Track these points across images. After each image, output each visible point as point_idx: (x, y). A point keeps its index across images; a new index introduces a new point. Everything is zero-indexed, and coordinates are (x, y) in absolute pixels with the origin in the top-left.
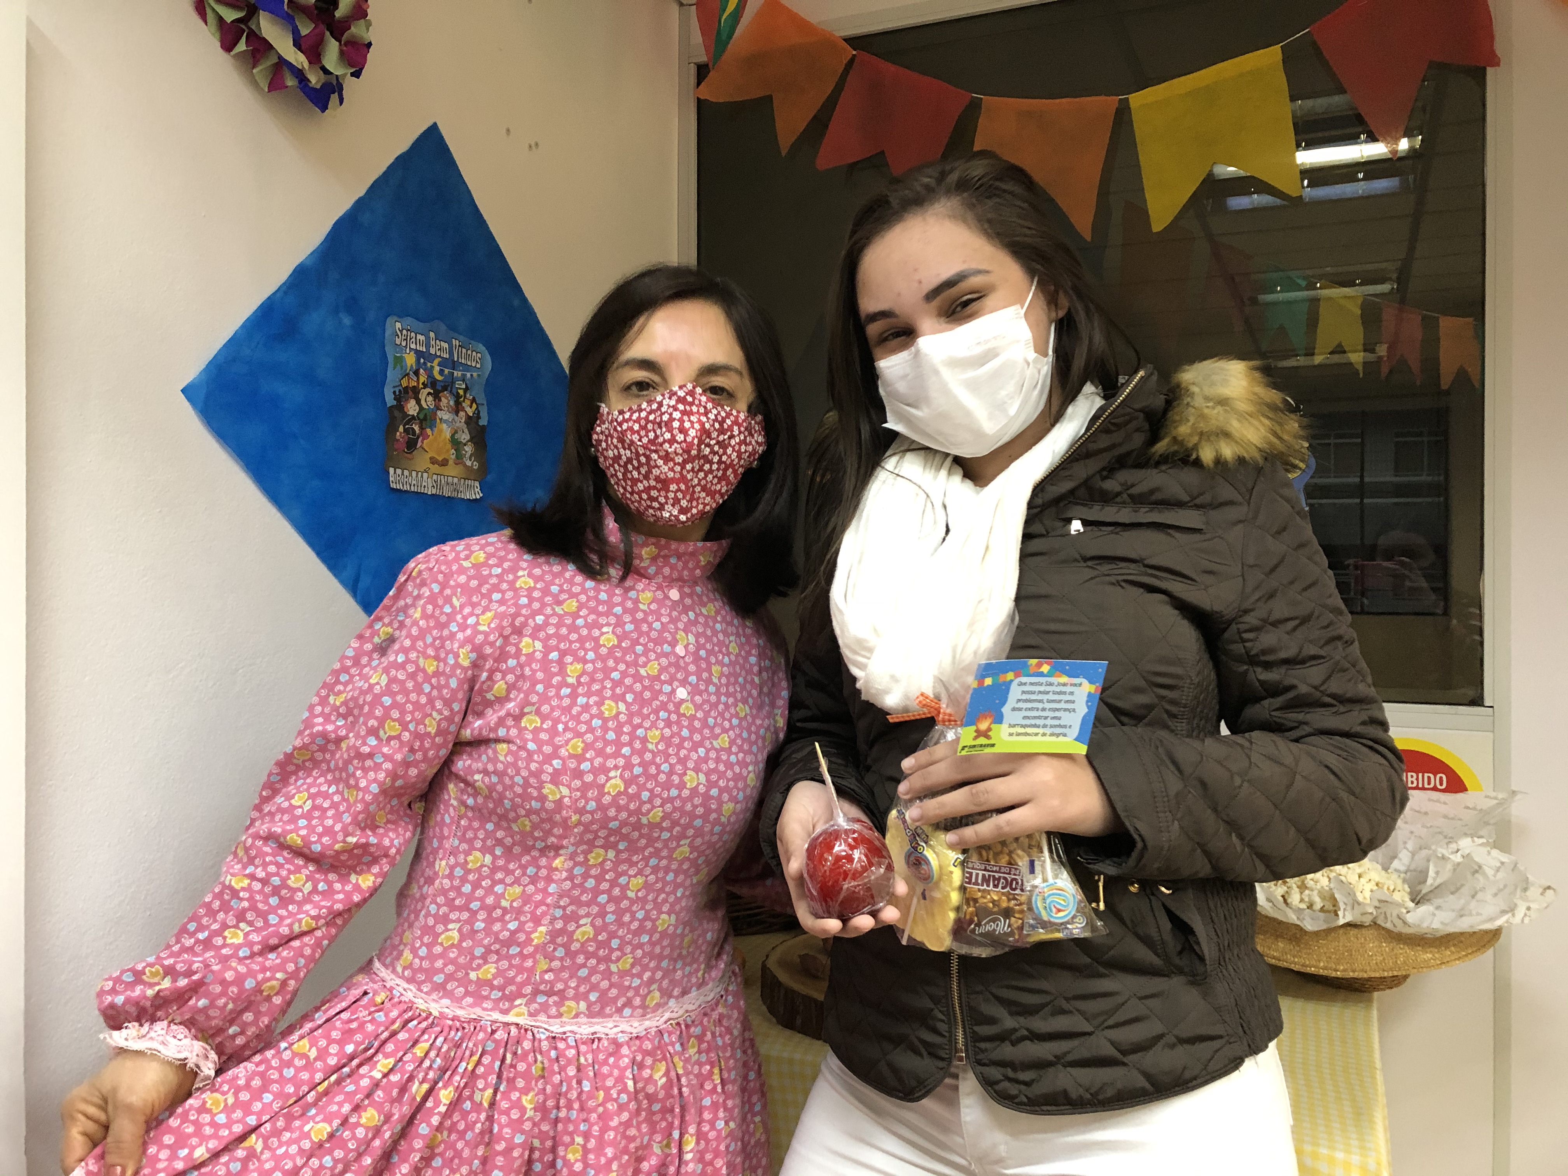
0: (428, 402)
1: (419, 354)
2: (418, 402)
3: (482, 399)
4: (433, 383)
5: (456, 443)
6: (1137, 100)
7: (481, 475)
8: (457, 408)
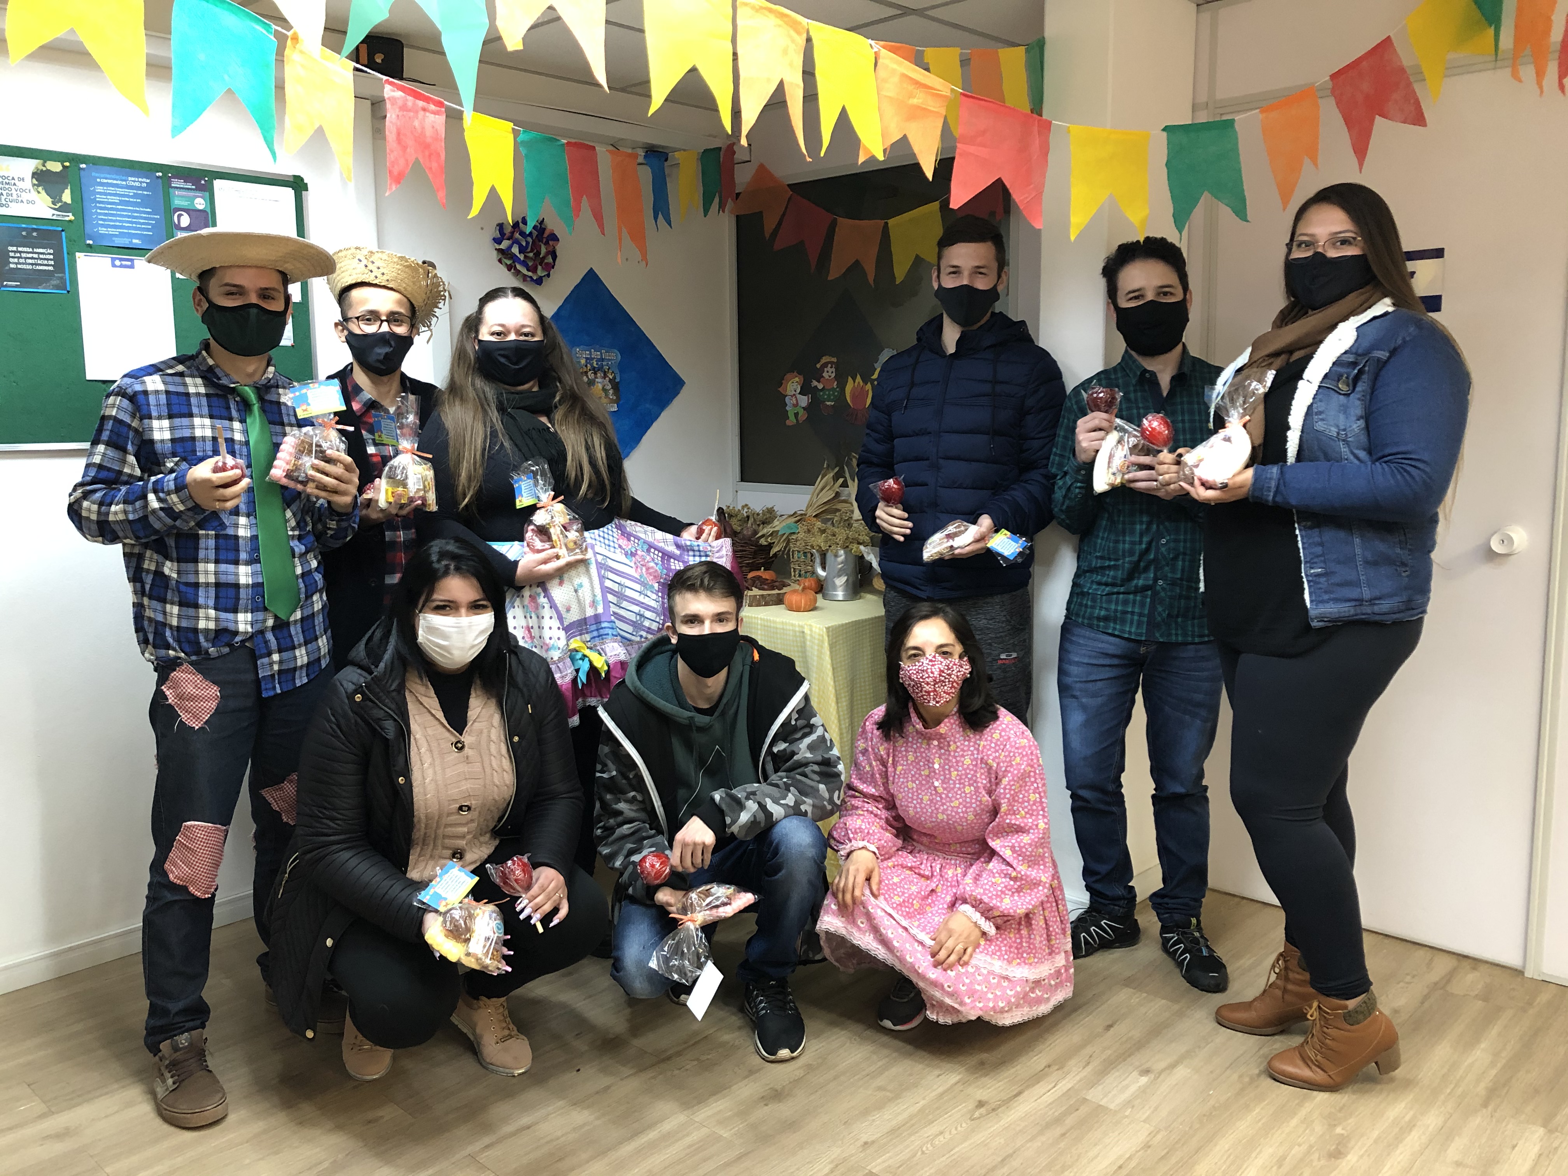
0: (591, 375)
1: (587, 359)
2: (587, 377)
3: (617, 371)
4: (594, 369)
5: (604, 390)
6: (891, 222)
7: (617, 402)
8: (605, 376)
